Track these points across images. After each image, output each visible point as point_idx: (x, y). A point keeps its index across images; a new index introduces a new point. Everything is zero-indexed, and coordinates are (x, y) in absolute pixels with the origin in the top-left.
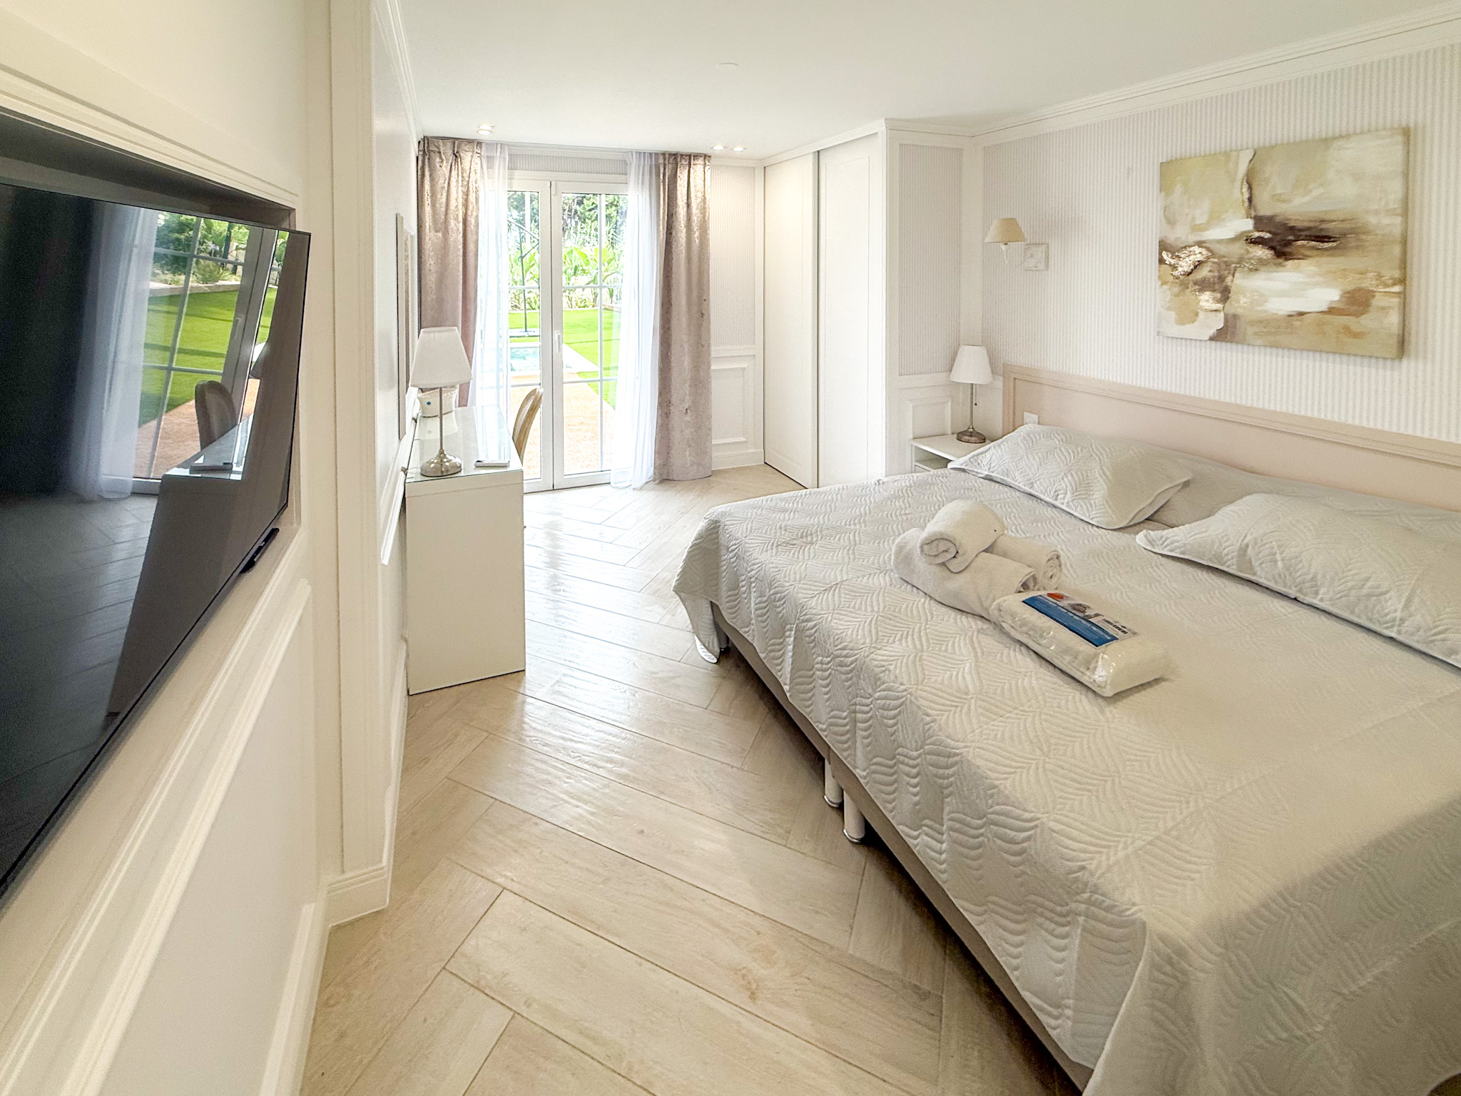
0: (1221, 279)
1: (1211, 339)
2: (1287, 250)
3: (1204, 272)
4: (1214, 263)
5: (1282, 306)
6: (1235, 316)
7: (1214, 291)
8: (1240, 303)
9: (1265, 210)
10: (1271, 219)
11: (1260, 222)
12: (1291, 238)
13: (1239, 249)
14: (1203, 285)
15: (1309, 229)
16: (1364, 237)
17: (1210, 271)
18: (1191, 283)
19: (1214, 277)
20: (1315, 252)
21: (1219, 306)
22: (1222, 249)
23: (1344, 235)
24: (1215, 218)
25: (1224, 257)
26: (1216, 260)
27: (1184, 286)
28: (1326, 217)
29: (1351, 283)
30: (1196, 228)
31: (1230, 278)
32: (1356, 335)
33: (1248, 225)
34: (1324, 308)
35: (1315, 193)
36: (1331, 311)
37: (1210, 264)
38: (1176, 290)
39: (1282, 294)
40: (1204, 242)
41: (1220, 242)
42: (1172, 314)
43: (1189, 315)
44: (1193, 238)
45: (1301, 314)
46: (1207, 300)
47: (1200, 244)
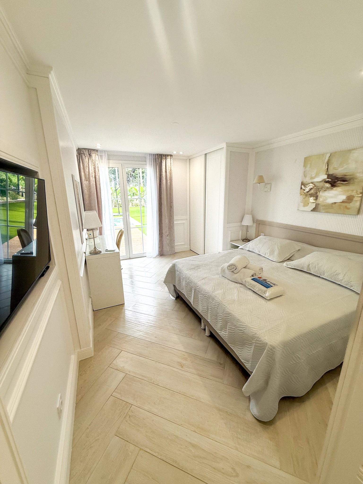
0: (316, 193)
1: (311, 211)
2: (334, 184)
3: (312, 191)
4: (315, 189)
5: (330, 201)
6: (318, 204)
7: (314, 197)
8: (320, 200)
9: (331, 172)
10: (332, 175)
11: (329, 176)
12: (336, 181)
13: (322, 184)
14: (311, 195)
15: (341, 178)
16: (355, 180)
17: (314, 191)
18: (308, 195)
19: (315, 193)
20: (342, 185)
21: (315, 201)
22: (317, 184)
23: (350, 179)
24: (317, 175)
25: (318, 187)
26: (316, 188)
27: (306, 195)
28: (347, 174)
29: (349, 193)
30: (312, 178)
31: (319, 193)
32: (348, 209)
33: (325, 177)
34: (341, 201)
35: (345, 167)
36: (343, 202)
37: (314, 189)
38: (304, 197)
39: (332, 197)
40: (313, 182)
41: (318, 182)
42: (302, 204)
43: (306, 204)
44: (311, 181)
45: (335, 203)
46: (312, 199)
47: (312, 183)
